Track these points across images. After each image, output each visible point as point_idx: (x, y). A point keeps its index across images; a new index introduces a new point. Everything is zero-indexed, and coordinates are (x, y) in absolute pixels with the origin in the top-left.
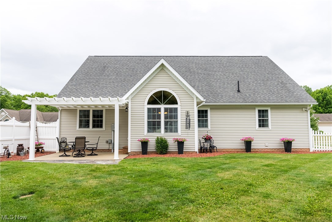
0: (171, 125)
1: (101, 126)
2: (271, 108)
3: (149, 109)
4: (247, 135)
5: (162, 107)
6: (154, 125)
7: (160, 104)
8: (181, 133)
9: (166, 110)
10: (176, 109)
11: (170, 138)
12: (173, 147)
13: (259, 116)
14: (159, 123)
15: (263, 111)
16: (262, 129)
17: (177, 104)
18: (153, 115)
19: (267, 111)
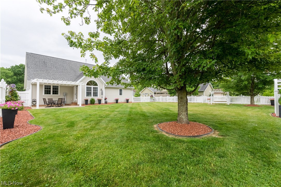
0: (95, 94)
1: (57, 94)
2: (123, 89)
3: (87, 87)
4: (117, 98)
5: (92, 87)
6: (89, 93)
7: (91, 85)
8: (99, 97)
9: (94, 88)
10: (97, 88)
11: (96, 99)
12: (96, 102)
13: (120, 91)
14: (91, 93)
15: (121, 90)
16: (120, 95)
17: (97, 86)
18: (89, 89)
19: (122, 90)
